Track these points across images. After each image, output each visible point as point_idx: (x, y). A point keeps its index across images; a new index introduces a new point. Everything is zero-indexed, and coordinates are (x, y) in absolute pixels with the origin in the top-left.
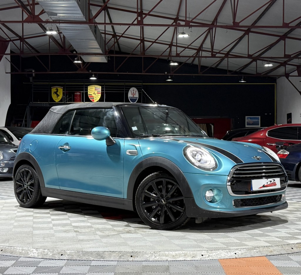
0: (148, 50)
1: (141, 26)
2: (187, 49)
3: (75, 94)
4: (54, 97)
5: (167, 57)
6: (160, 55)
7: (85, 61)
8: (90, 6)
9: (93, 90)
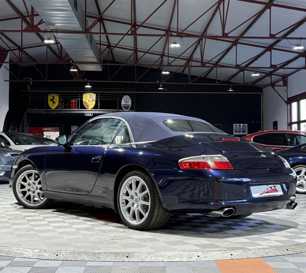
0: (140, 60)
1: (134, 35)
2: (177, 59)
3: (71, 101)
4: (50, 104)
5: (159, 67)
7: (81, 70)
8: (87, 17)
9: (88, 98)
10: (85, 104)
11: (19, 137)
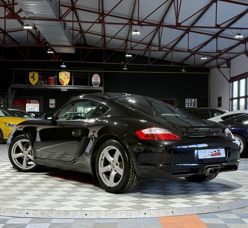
0: (108, 44)
1: (102, 24)
2: (139, 44)
3: (49, 78)
4: (31, 80)
5: (124, 50)
6: (118, 48)
7: (57, 52)
8: (61, 7)
9: (63, 75)
10: (61, 81)
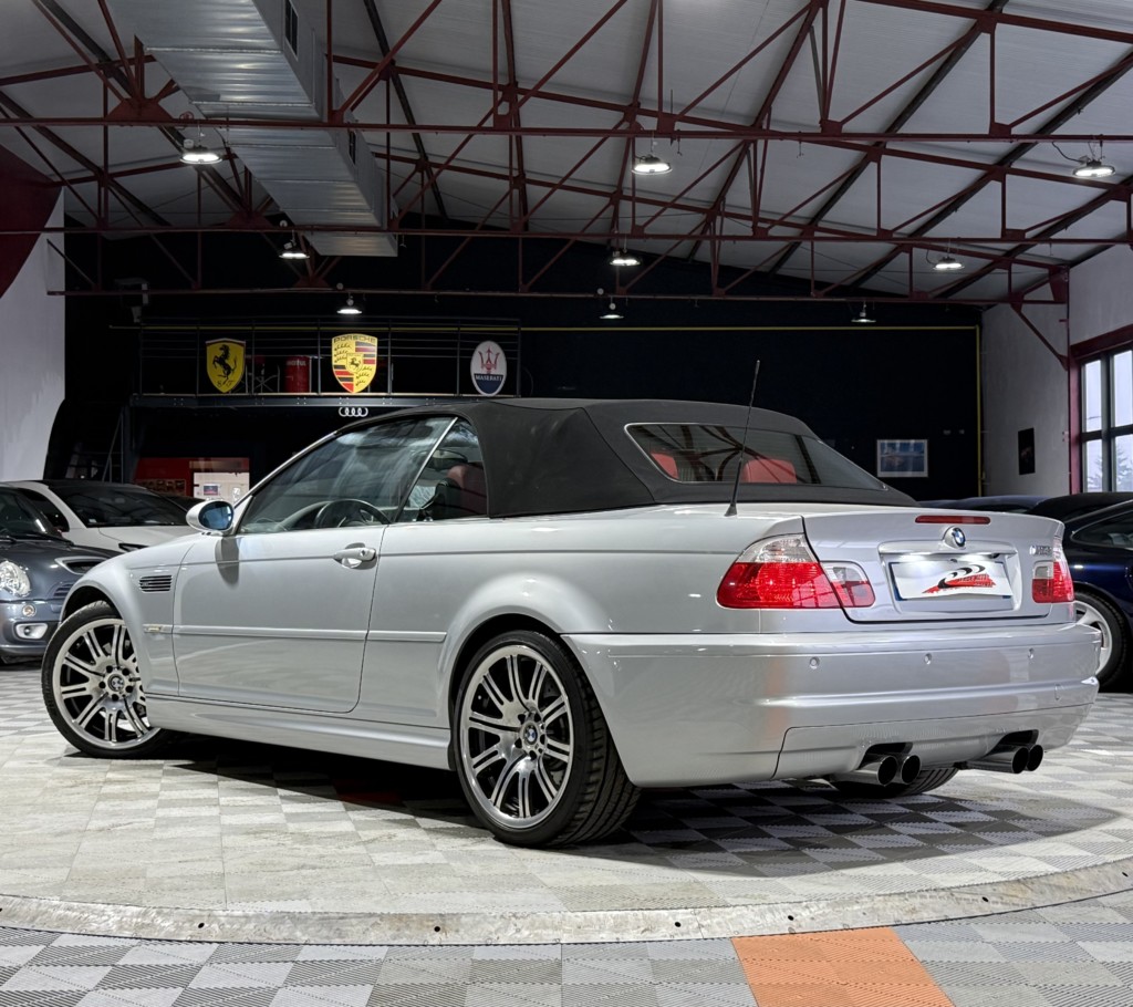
0: (537, 212)
1: (511, 133)
2: (670, 211)
3: (290, 363)
4: (215, 374)
5: (604, 238)
6: (578, 231)
7: (321, 253)
8: (334, 65)
9: (350, 351)
10: (339, 373)
11: (101, 499)
